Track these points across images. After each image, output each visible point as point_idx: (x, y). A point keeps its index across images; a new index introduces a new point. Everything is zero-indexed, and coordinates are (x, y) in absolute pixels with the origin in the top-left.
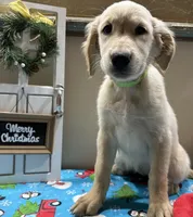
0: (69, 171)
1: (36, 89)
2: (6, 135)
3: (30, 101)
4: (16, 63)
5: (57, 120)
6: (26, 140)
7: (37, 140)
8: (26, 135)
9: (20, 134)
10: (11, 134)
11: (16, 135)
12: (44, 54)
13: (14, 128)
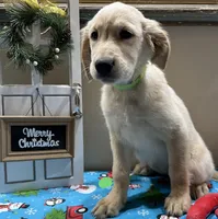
0: (92, 173)
1: (52, 89)
2: (24, 141)
3: (46, 102)
4: (28, 61)
5: (76, 122)
6: (45, 144)
7: (57, 144)
8: (45, 139)
9: (38, 139)
10: (29, 139)
11: (34, 140)
12: (58, 50)
13: (32, 133)
